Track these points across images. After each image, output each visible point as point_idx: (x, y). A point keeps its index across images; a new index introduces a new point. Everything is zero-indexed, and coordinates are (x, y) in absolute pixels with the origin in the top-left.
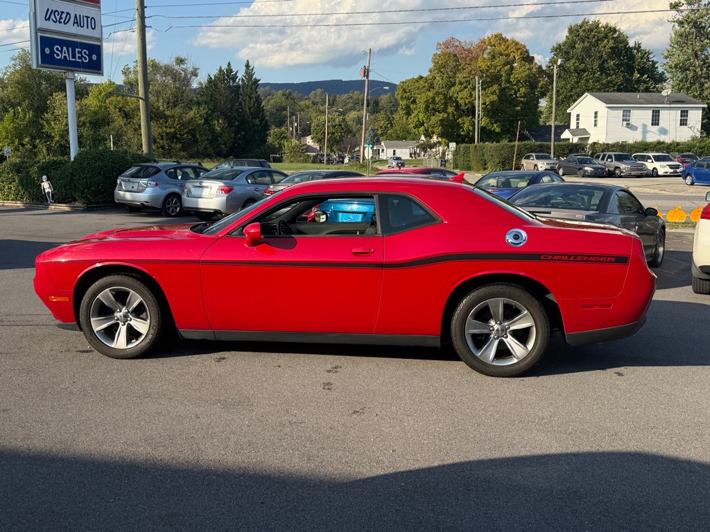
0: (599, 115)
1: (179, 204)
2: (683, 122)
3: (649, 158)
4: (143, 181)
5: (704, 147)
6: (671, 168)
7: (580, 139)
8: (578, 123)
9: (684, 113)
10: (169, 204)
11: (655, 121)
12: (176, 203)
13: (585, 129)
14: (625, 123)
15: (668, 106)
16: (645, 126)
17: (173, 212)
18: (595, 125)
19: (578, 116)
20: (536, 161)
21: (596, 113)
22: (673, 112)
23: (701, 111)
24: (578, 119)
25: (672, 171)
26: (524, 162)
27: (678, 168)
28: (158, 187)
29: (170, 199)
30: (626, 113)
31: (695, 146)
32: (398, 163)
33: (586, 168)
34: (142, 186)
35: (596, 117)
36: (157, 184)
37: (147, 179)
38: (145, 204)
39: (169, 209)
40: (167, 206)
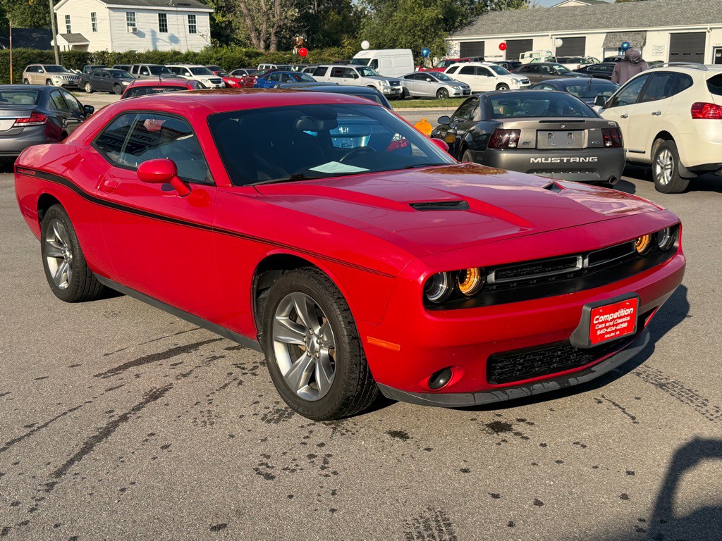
0: (97, 16)
2: (192, 30)
3: (185, 71)
5: (220, 59)
6: (213, 82)
7: (75, 46)
8: (68, 27)
9: (192, 18)
11: (163, 28)
13: (80, 34)
14: (131, 28)
15: (175, 9)
16: (153, 32)
18: (94, 30)
19: (67, 17)
20: (47, 75)
21: (93, 14)
22: (180, 17)
23: (208, 17)
24: (68, 22)
25: (214, 85)
26: (26, 75)
27: (220, 82)
30: (131, 16)
31: (211, 58)
33: (125, 83)
35: (93, 19)
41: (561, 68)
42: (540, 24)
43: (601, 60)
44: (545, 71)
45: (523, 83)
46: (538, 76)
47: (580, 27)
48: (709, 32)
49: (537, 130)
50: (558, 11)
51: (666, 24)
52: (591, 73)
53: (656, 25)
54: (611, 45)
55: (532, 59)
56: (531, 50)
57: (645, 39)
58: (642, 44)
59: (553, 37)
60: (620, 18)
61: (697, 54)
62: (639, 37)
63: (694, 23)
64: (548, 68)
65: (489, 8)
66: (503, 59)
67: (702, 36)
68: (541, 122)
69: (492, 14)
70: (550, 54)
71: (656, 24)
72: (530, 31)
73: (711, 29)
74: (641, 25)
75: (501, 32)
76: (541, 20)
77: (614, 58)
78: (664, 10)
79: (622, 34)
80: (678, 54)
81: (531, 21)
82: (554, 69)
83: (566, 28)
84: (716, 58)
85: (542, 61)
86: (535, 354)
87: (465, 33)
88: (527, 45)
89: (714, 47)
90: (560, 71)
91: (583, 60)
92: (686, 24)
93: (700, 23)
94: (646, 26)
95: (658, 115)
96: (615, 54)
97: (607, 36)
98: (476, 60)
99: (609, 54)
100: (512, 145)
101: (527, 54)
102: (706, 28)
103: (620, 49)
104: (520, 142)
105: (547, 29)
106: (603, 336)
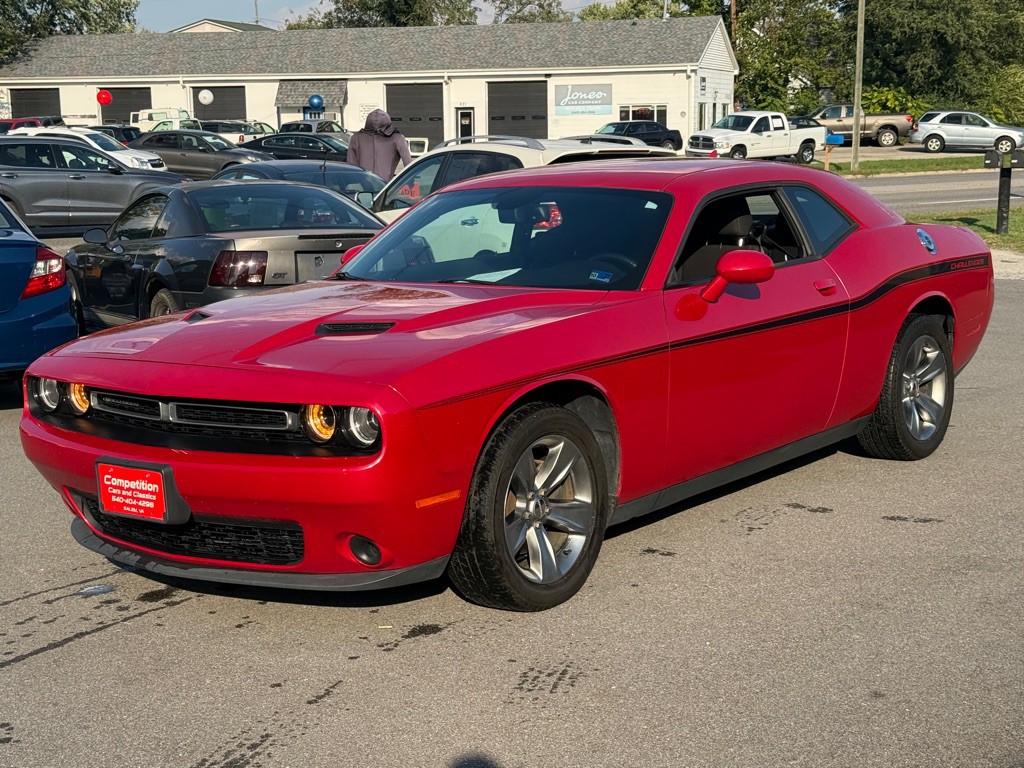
41: (218, 141)
42: (160, 62)
43: (276, 128)
44: (189, 147)
45: (153, 166)
46: (177, 153)
47: (234, 70)
48: (447, 83)
49: (296, 252)
50: (191, 40)
51: (377, 68)
52: (270, 150)
53: (361, 70)
54: (290, 102)
55: (155, 123)
56: (150, 108)
57: (346, 93)
58: (341, 102)
59: (188, 85)
60: (300, 56)
61: (431, 119)
62: (335, 89)
63: (422, 69)
64: (194, 139)
65: (58, 28)
66: (98, 122)
67: (435, 91)
68: (301, 237)
69: (68, 41)
70: (184, 117)
71: (361, 68)
72: (142, 73)
73: (449, 78)
74: (336, 69)
75: (89, 74)
76: (161, 54)
77: (298, 125)
78: (371, 44)
79: (306, 84)
80: (401, 119)
81: (145, 55)
82: (206, 143)
83: (208, 71)
84: (462, 125)
85: (176, 127)
87: (18, 71)
88: (141, 98)
89: (457, 109)
90: (216, 145)
91: (245, 127)
92: (409, 68)
93: (431, 68)
94: (345, 71)
95: (472, 224)
96: (298, 117)
97: (280, 88)
98: (47, 124)
99: (288, 118)
100: (254, 280)
101: (143, 114)
102: (443, 77)
103: (305, 110)
104: (269, 273)
105: (174, 71)
106: (120, 506)
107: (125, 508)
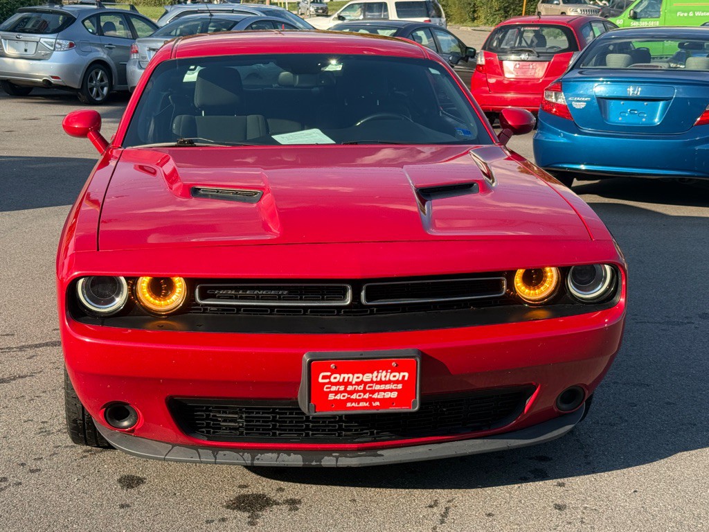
1: (106, 81)
4: (46, 39)
10: (91, 80)
12: (102, 80)
17: (98, 95)
28: (73, 51)
29: (93, 73)
32: (318, 9)
34: (46, 49)
36: (71, 45)
37: (54, 36)
38: (53, 80)
39: (92, 90)
40: (90, 85)
86: (265, 410)
106: (341, 404)
107: (349, 405)
